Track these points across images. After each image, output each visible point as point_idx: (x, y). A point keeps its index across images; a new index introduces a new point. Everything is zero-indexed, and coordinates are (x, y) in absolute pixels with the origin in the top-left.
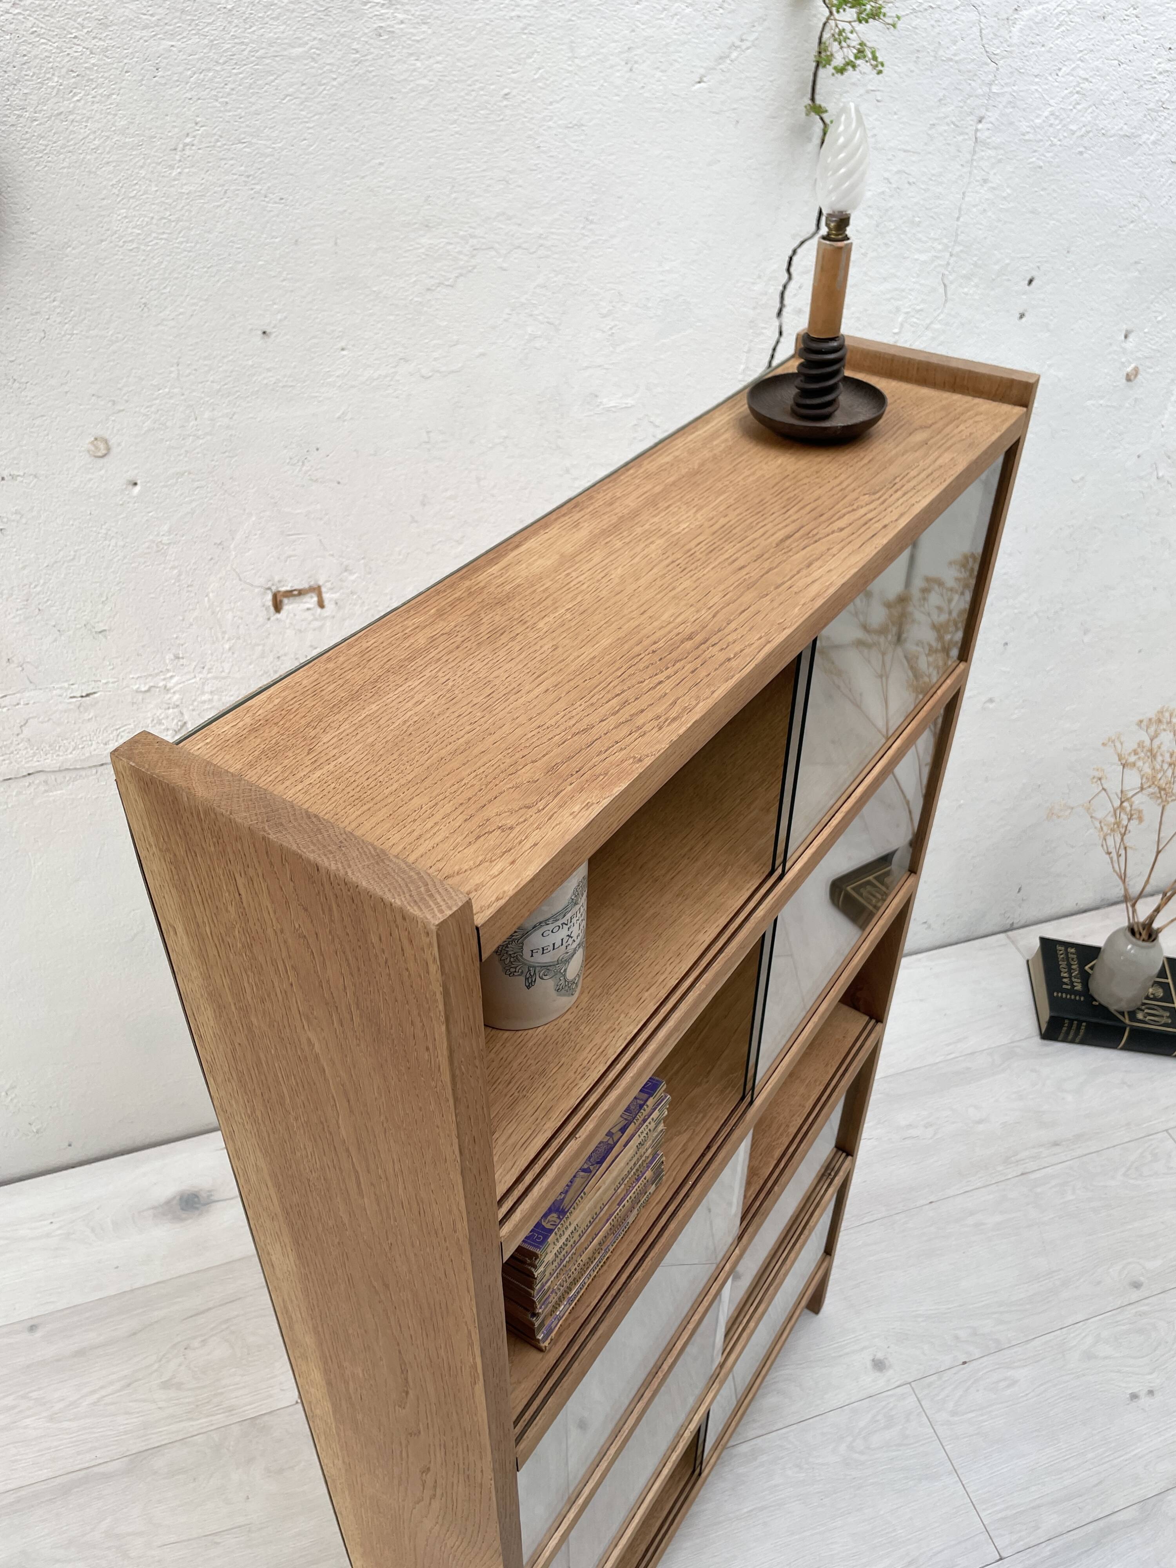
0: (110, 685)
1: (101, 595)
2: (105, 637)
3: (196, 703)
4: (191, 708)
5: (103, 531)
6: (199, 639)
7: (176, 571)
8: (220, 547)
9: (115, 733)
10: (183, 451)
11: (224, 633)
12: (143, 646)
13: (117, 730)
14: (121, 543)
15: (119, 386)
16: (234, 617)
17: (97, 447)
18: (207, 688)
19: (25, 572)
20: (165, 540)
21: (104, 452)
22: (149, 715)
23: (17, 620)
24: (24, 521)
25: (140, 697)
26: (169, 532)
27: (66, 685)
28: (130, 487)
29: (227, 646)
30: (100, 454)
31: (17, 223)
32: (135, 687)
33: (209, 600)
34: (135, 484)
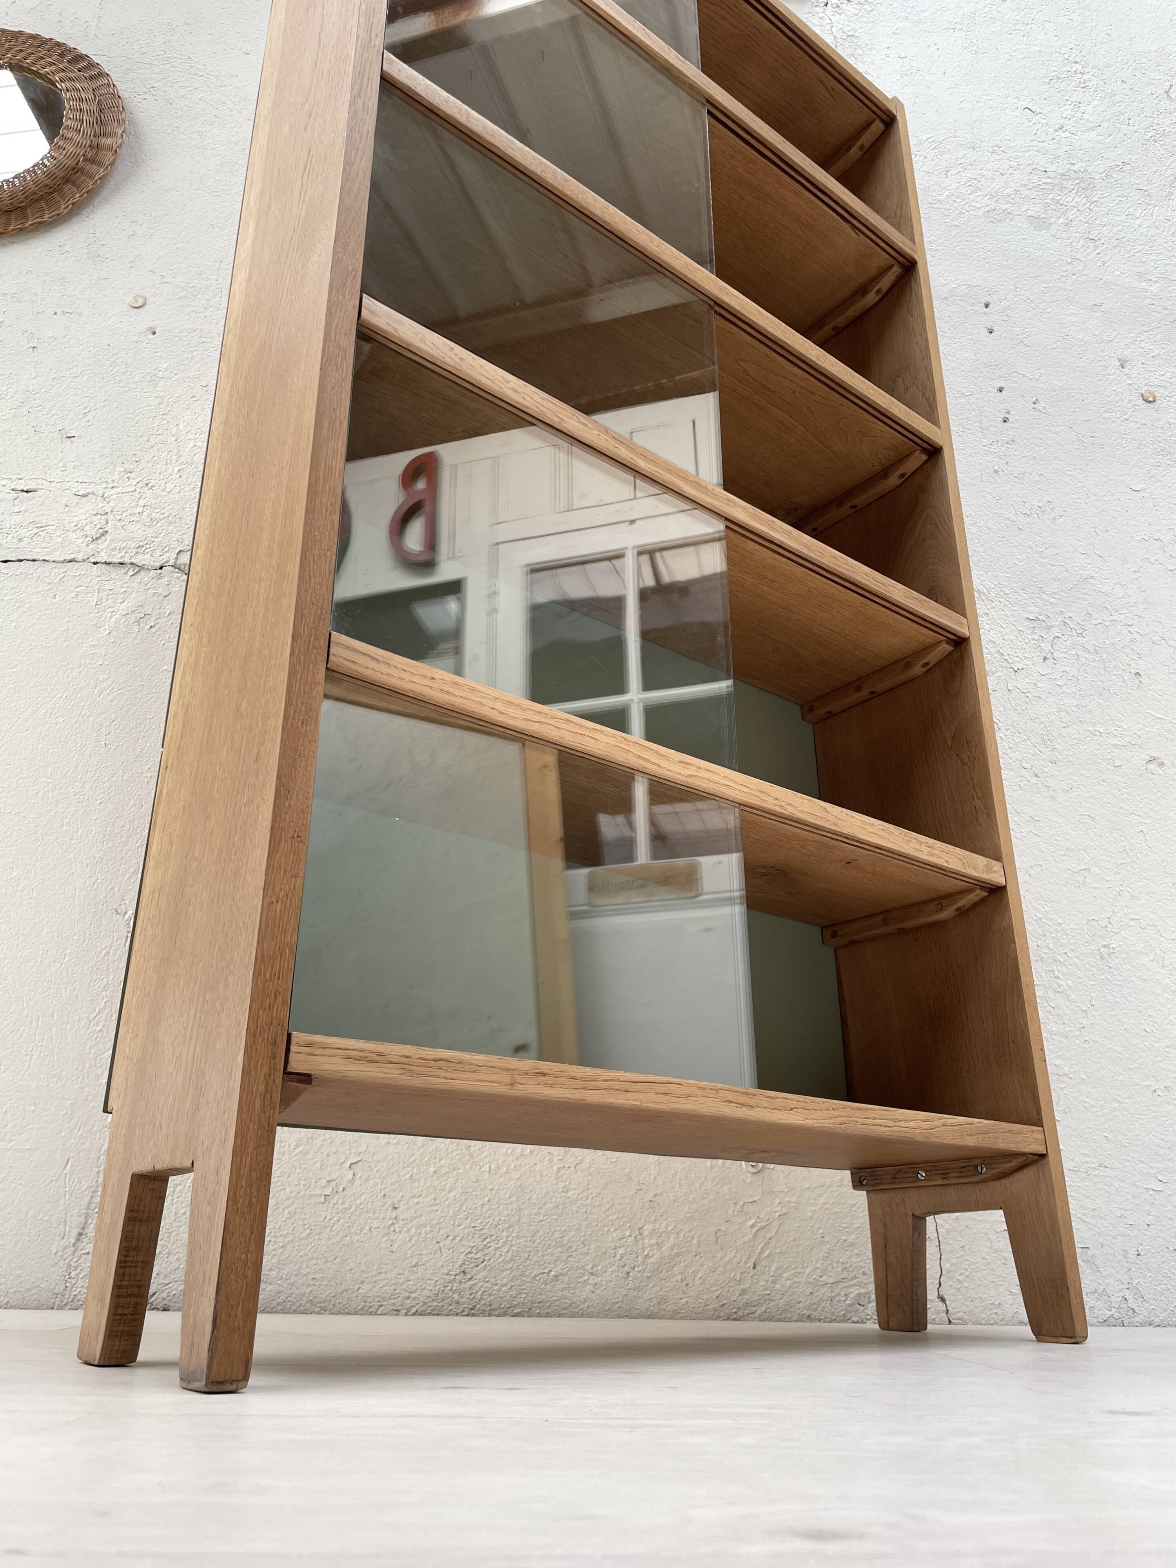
0: (55, 484)
1: (86, 408)
2: (72, 442)
3: (125, 514)
4: (118, 518)
5: (112, 359)
6: (155, 459)
7: (159, 399)
8: (206, 389)
9: (35, 531)
10: (202, 315)
11: (180, 457)
12: (101, 456)
13: (38, 528)
14: (123, 371)
15: (172, 268)
16: (195, 446)
17: (136, 301)
18: (142, 502)
19: (35, 381)
20: (160, 374)
21: (140, 304)
22: (75, 519)
23: (6, 417)
24: (54, 344)
25: (76, 500)
26: (166, 369)
27: (15, 477)
28: (150, 333)
29: (176, 469)
30: (136, 305)
31: (147, 176)
32: (74, 490)
33: (177, 429)
34: (154, 333)
